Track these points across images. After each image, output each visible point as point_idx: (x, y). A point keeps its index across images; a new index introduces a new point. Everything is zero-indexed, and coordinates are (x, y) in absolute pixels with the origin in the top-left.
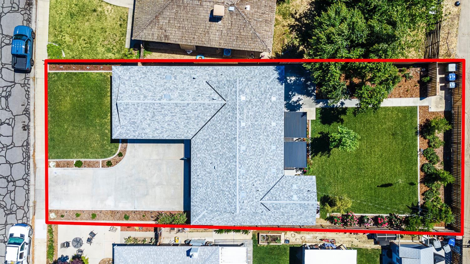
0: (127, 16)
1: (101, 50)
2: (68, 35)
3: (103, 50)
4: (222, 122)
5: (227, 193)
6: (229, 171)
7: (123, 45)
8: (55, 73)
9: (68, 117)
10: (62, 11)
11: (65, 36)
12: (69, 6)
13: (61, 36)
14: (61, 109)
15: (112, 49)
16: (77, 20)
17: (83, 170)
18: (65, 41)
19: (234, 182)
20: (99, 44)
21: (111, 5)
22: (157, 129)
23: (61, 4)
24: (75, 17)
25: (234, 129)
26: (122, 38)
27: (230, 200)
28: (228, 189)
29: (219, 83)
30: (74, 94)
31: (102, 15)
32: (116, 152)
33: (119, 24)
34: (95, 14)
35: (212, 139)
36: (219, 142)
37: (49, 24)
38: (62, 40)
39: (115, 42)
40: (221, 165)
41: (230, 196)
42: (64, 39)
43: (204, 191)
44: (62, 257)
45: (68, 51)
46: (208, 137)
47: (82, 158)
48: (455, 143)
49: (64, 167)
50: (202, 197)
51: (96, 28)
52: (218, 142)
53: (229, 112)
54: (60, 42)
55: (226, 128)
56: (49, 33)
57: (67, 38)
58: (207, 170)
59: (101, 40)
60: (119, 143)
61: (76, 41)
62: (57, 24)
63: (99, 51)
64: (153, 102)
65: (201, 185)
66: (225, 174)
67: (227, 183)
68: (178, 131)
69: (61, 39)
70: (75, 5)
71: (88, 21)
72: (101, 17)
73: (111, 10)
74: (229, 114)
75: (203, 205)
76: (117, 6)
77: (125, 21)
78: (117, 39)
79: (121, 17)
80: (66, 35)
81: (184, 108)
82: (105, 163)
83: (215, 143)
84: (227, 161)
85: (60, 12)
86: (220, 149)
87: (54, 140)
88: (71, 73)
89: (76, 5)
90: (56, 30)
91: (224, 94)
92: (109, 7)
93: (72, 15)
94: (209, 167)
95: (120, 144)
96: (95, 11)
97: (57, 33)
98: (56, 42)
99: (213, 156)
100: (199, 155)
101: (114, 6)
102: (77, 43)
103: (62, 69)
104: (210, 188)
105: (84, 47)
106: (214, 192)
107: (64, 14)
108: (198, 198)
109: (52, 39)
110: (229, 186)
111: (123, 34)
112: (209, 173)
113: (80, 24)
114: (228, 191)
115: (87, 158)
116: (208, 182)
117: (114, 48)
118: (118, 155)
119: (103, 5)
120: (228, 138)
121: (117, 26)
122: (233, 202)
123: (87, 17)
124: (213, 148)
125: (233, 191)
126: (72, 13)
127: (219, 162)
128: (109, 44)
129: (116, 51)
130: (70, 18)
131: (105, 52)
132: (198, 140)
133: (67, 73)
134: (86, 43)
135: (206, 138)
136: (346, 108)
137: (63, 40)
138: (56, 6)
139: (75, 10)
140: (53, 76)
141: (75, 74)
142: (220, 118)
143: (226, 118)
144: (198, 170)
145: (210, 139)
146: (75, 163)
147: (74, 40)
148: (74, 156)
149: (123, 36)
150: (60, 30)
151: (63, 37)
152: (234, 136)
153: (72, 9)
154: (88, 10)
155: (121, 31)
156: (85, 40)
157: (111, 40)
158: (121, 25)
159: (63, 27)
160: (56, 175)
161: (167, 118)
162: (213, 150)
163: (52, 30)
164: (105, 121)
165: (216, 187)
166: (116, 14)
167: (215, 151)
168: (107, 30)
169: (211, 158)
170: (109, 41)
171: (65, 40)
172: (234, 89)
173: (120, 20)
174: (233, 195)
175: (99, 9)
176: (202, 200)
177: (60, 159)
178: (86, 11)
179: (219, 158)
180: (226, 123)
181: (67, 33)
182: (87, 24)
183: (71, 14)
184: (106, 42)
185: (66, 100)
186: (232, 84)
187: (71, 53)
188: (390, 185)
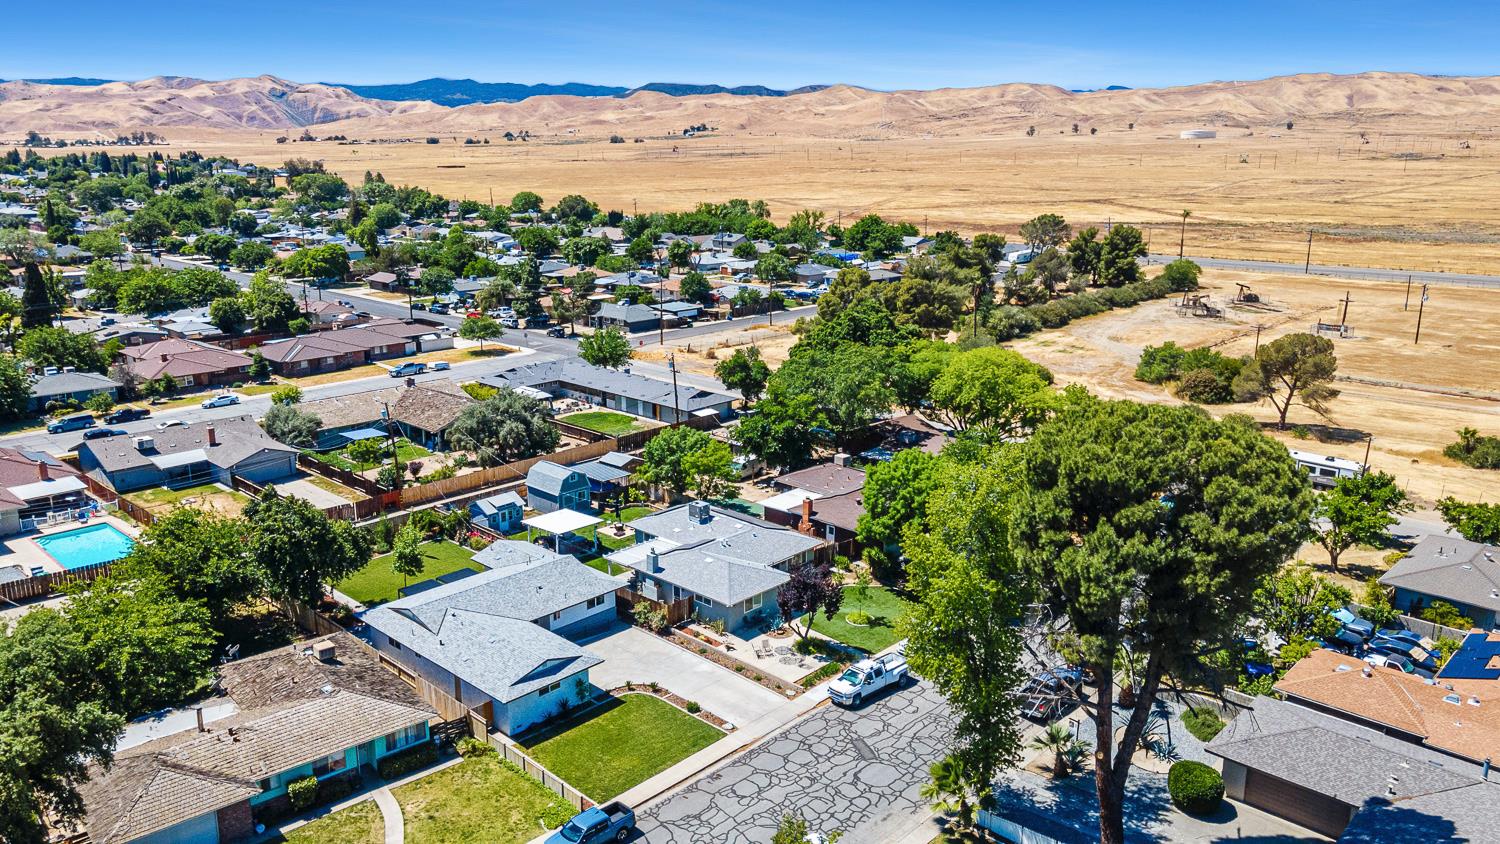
9: (642, 750)
14: (639, 762)
17: (696, 703)
30: (599, 764)
32: (633, 693)
44: (822, 661)
47: (682, 711)
49: (717, 718)
60: (616, 698)
82: (660, 693)
115: (676, 707)
118: (633, 690)
146: (698, 713)
148: (689, 718)
160: (738, 718)
177: (710, 725)
185: (620, 765)
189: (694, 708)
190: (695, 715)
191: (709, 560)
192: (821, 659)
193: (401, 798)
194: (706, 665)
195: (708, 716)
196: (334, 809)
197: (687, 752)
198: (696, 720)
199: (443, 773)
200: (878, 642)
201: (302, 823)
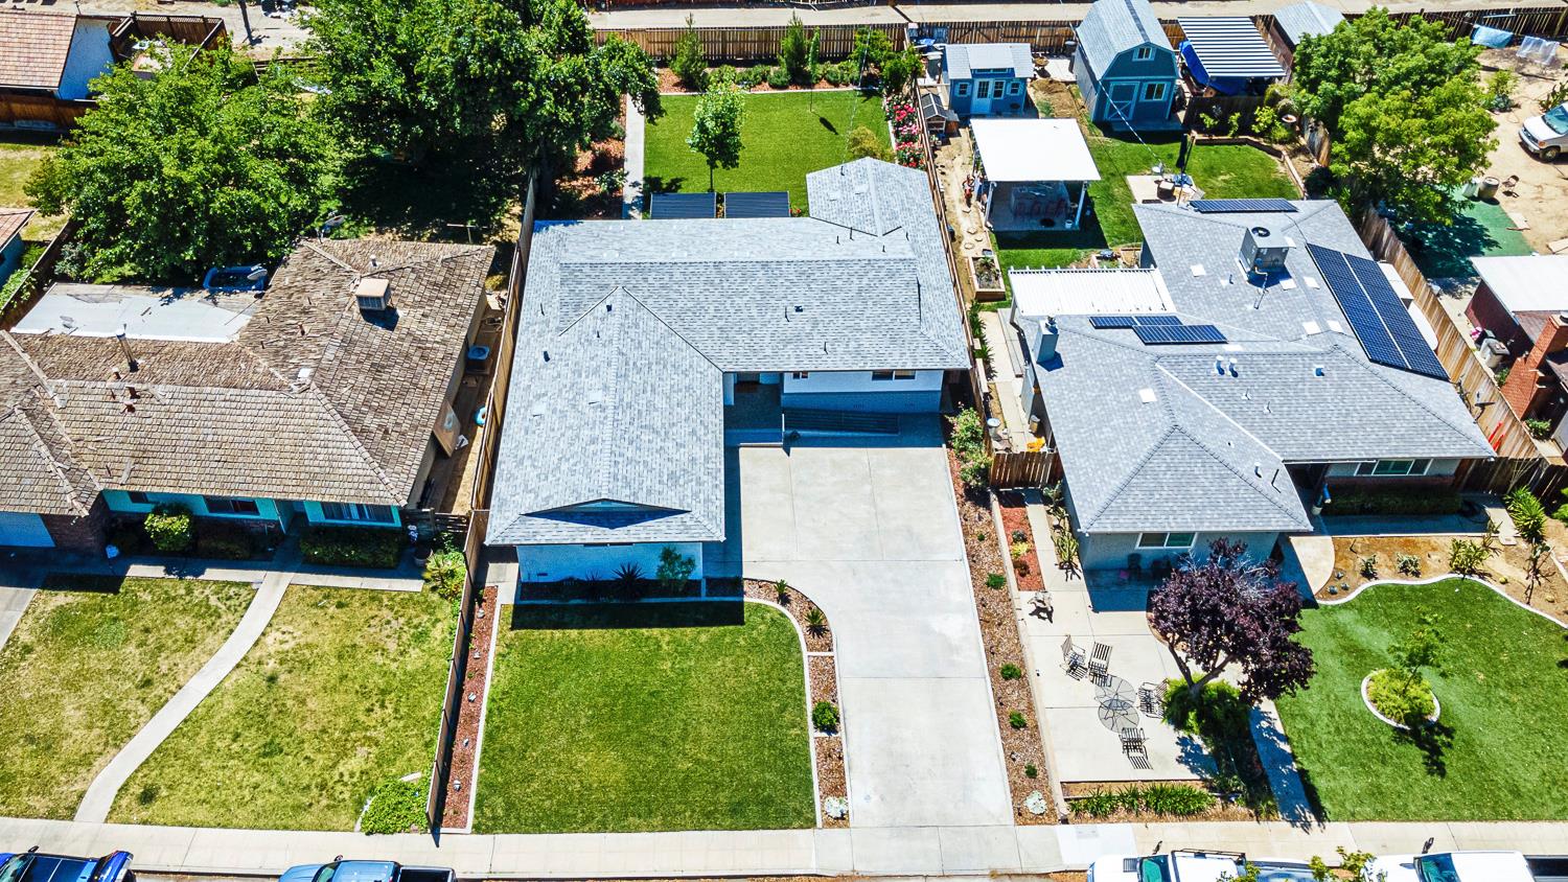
0: (316, 588)
1: (415, 659)
2: (342, 762)
3: (414, 653)
4: (674, 296)
5: (865, 281)
6: (804, 277)
7: (411, 598)
8: (479, 805)
9: (650, 758)
10: (244, 784)
11: (342, 775)
12: (232, 762)
13: (339, 787)
14: (617, 782)
15: (416, 627)
16: (290, 735)
17: (846, 707)
18: (362, 773)
19: (832, 265)
20: (394, 666)
21: (263, 634)
22: (693, 432)
23: (218, 788)
24: (277, 741)
25: (691, 269)
26: (386, 602)
27: (881, 275)
28: (854, 279)
29: (566, 305)
30: (563, 740)
31: (292, 659)
32: (777, 610)
33: (337, 611)
34: (282, 678)
35: (721, 318)
36: (729, 301)
37: (286, 828)
38: (354, 785)
39: (393, 622)
40: (790, 297)
41: (870, 275)
42: (352, 775)
43: (869, 335)
44: (1187, 763)
45: (401, 763)
46: (714, 329)
47: (802, 710)
48: (724, 49)
49: (841, 770)
50: (886, 342)
51: (336, 673)
52: (728, 305)
53: (645, 279)
54: (362, 790)
55: (691, 286)
56: (320, 827)
57: (354, 764)
58: (808, 328)
59: (379, 660)
60: (741, 604)
61: (369, 738)
62: (290, 802)
63: (419, 664)
64: (609, 422)
65: (853, 344)
66: (812, 286)
67: (839, 283)
68: (698, 392)
69: (350, 787)
70: (234, 740)
71: (303, 702)
72: (300, 662)
73: (284, 633)
74: (651, 280)
75: (907, 336)
76: (274, 616)
77: (328, 594)
78: (386, 614)
79: (315, 605)
80: (341, 768)
81: (631, 363)
82: (814, 640)
83: (732, 311)
84: (778, 283)
85: (246, 792)
86: (746, 299)
87: (739, 804)
88: (484, 751)
89: (237, 736)
90: (311, 805)
91: (598, 291)
92: (269, 640)
93: (271, 750)
94: (800, 325)
95: (746, 599)
96: (272, 679)
97: (324, 802)
98: (360, 803)
99: (768, 316)
100: (768, 351)
101: (270, 625)
102: (379, 734)
103: (467, 783)
104: (857, 321)
105: (396, 711)
106: (868, 312)
107: (257, 777)
108: (889, 350)
109: (344, 819)
110: (845, 277)
111: (373, 599)
112: (816, 323)
113: (307, 726)
114: (860, 278)
115: (802, 694)
116: (842, 327)
117: (415, 621)
118: (783, 604)
119: (258, 654)
120: (717, 281)
121: (341, 614)
122: (887, 266)
123: (289, 703)
124: (744, 316)
125: (856, 268)
126: (262, 750)
127: (784, 301)
128: (399, 638)
129: (426, 617)
130: (277, 758)
131: (425, 647)
132: (725, 353)
133: (482, 764)
134: (383, 706)
135: (717, 333)
136: (645, 179)
137: (355, 780)
138: (224, 804)
139: (253, 740)
140: (488, 812)
141: (490, 737)
142: (661, 300)
143: (663, 287)
144: (811, 351)
145: (721, 323)
146: (824, 735)
147: (362, 745)
148: (797, 735)
149: (381, 601)
150: (315, 792)
151: (346, 778)
152: (711, 268)
153: (246, 751)
154: (263, 700)
155: (363, 605)
156: (370, 710)
157: (385, 633)
158: (340, 605)
159: (305, 782)
160: (875, 798)
161: (660, 402)
162: (752, 317)
163: (308, 819)
164: (668, 643)
165: (852, 306)
166: (299, 619)
167: (754, 312)
168: (348, 642)
169: (774, 322)
170: (388, 637)
171: (358, 774)
172: (587, 269)
173: (322, 607)
174: (868, 267)
175: (271, 666)
176: (893, 340)
177: (811, 782)
178: (267, 707)
179: (773, 301)
180: (676, 287)
181: (334, 766)
182: (312, 704)
183: (265, 755)
184: (392, 646)
185: (586, 765)
186: (570, 273)
187: (411, 753)
188: (823, 121)
189: (828, 722)
190: (814, 734)
191: (1148, 395)
192: (1190, 757)
193: (285, 609)
194: (961, 624)
195: (833, 756)
196: (212, 574)
197: (707, 819)
198: (801, 752)
199: (375, 596)
200: (1376, 792)
201: (158, 571)
